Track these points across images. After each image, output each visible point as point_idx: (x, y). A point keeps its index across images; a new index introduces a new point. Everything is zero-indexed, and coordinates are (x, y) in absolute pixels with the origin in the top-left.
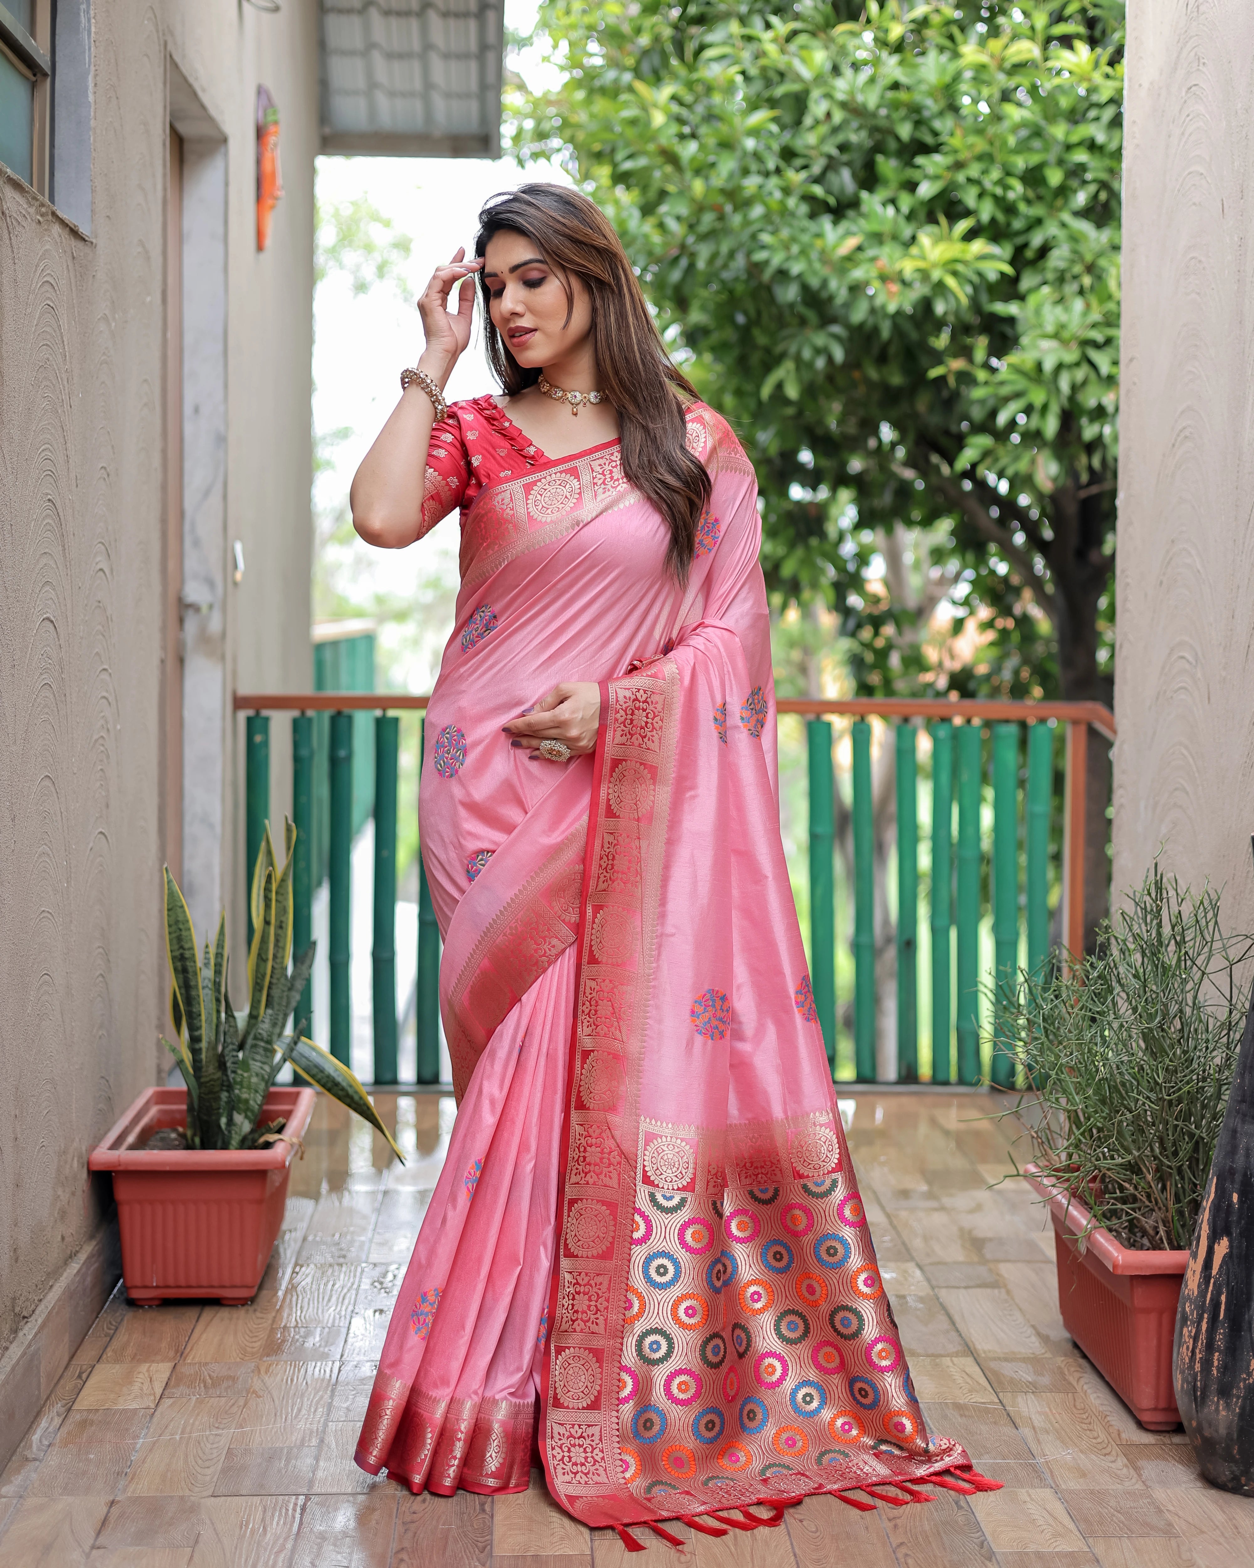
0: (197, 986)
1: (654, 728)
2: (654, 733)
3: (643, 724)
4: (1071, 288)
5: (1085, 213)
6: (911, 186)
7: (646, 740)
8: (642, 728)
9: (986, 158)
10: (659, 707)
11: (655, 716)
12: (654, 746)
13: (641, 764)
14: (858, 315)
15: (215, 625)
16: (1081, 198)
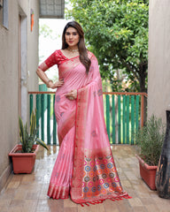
9: (130, 19)
14: (113, 40)
15: (25, 82)
16: (143, 24)
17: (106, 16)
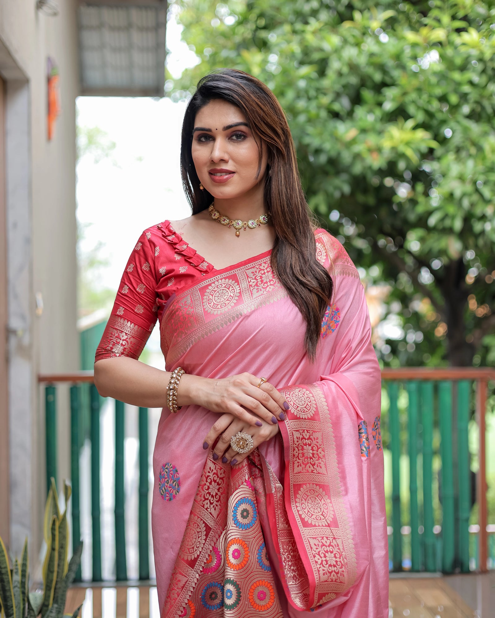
0: (10, 590)
1: (319, 457)
2: (320, 461)
3: (311, 455)
4: (463, 154)
5: (470, 116)
6: (380, 104)
7: (315, 467)
8: (311, 458)
9: (419, 90)
10: (320, 441)
11: (318, 449)
12: (323, 470)
13: (317, 485)
14: (358, 169)
15: (26, 341)
16: (466, 109)
17: (326, 83)
